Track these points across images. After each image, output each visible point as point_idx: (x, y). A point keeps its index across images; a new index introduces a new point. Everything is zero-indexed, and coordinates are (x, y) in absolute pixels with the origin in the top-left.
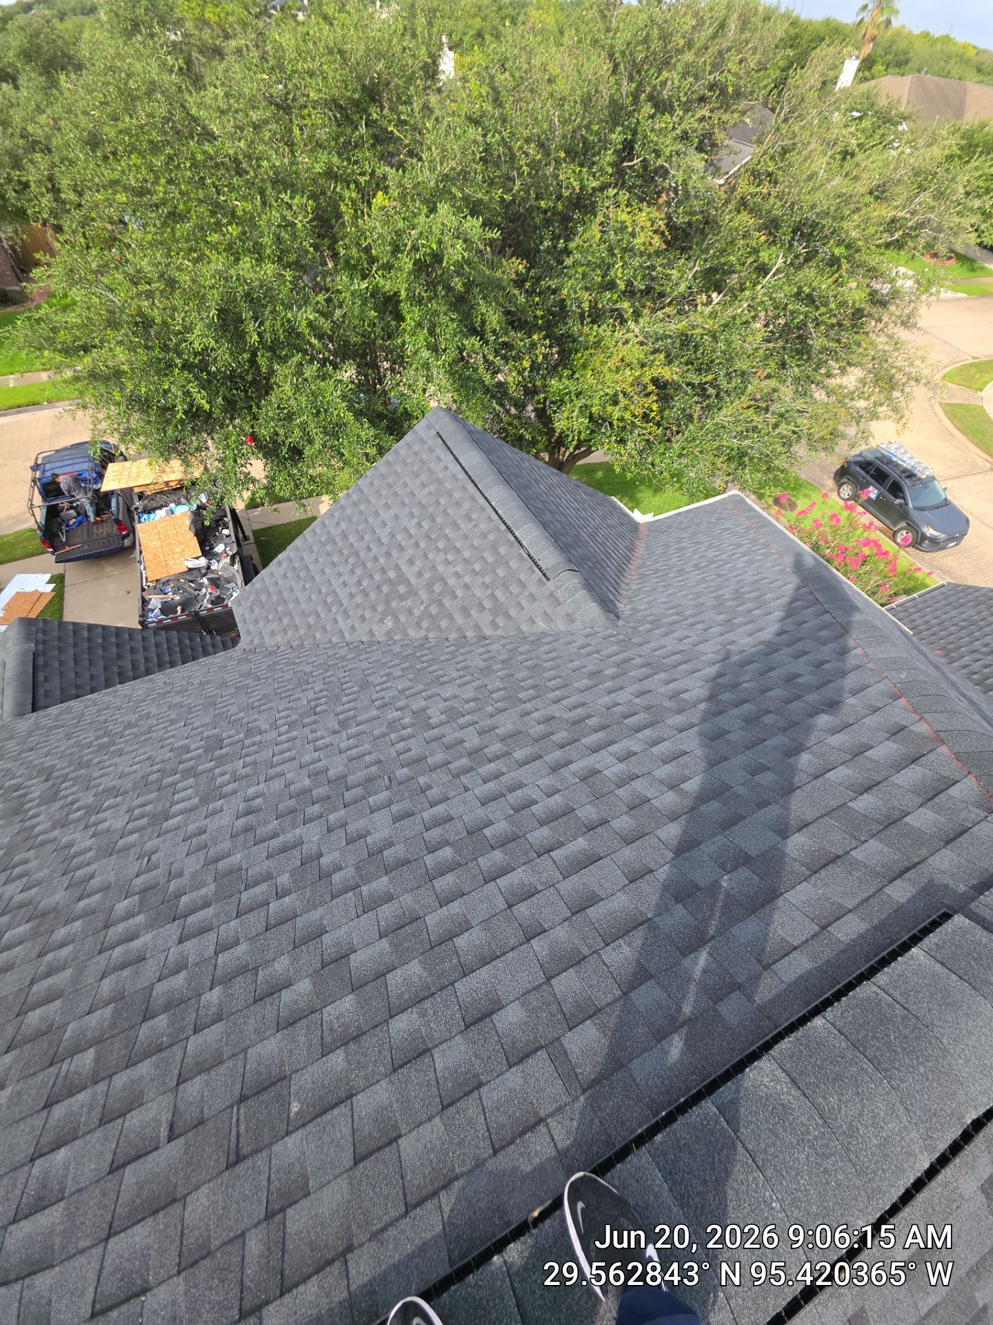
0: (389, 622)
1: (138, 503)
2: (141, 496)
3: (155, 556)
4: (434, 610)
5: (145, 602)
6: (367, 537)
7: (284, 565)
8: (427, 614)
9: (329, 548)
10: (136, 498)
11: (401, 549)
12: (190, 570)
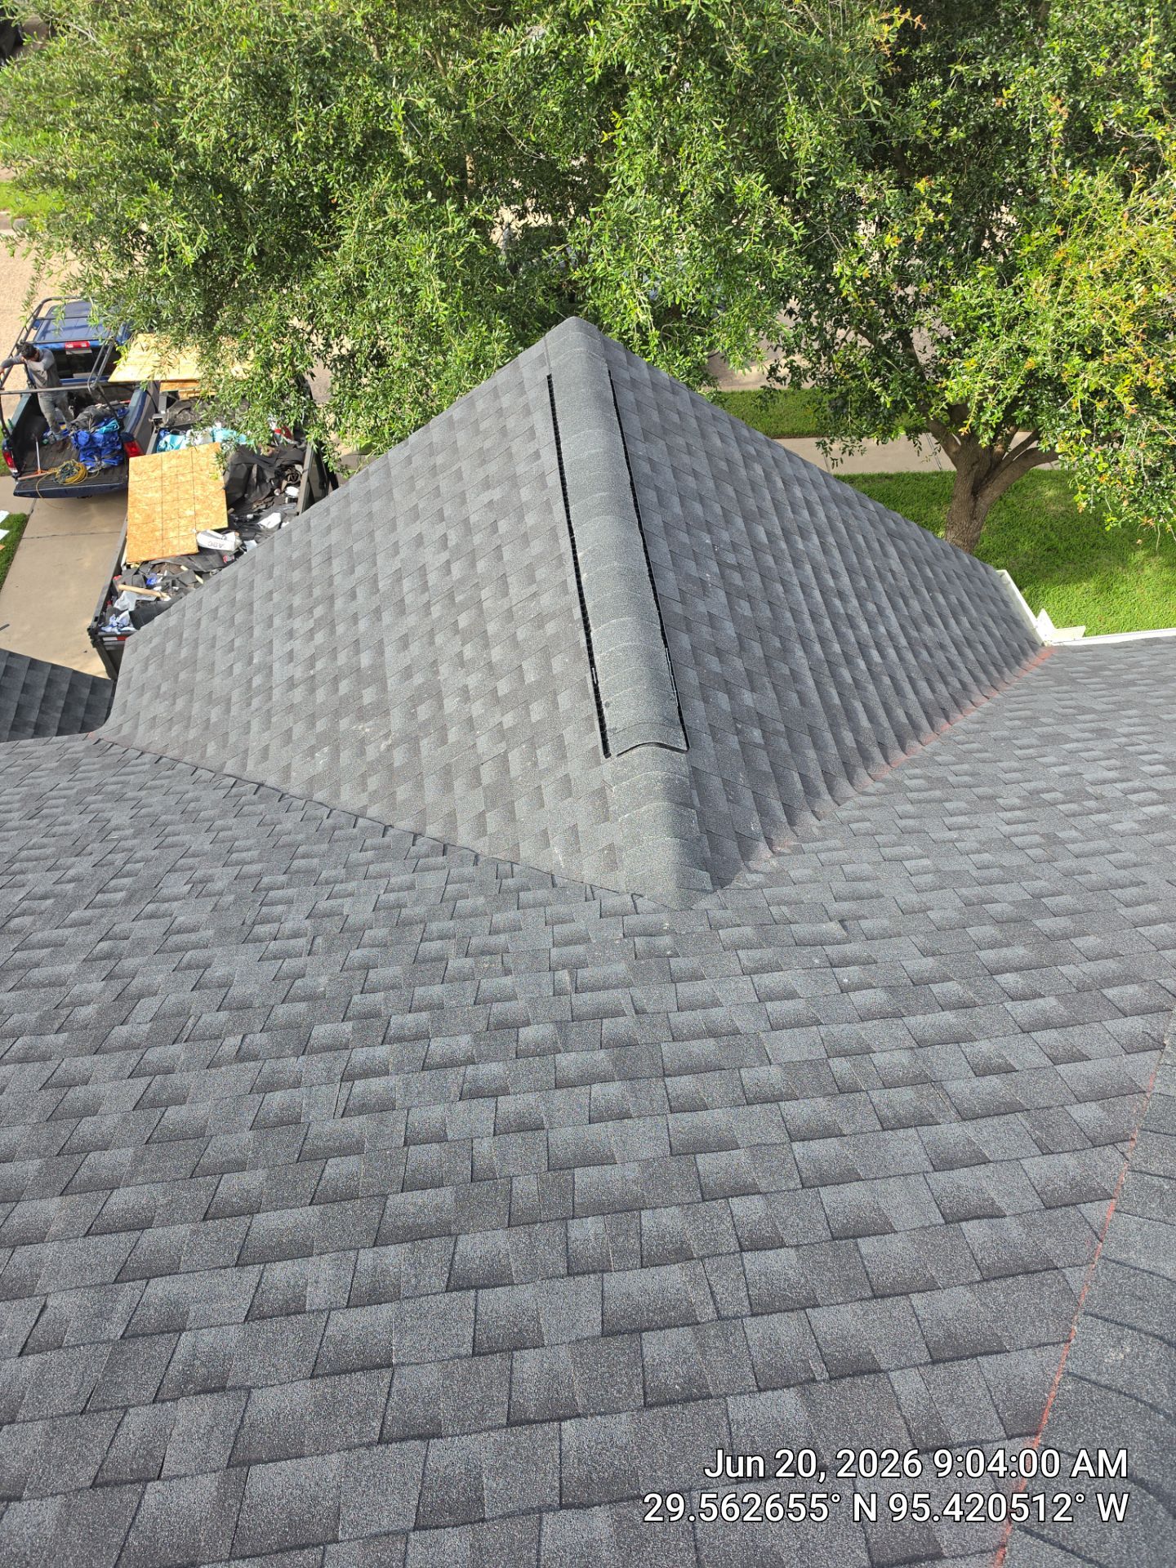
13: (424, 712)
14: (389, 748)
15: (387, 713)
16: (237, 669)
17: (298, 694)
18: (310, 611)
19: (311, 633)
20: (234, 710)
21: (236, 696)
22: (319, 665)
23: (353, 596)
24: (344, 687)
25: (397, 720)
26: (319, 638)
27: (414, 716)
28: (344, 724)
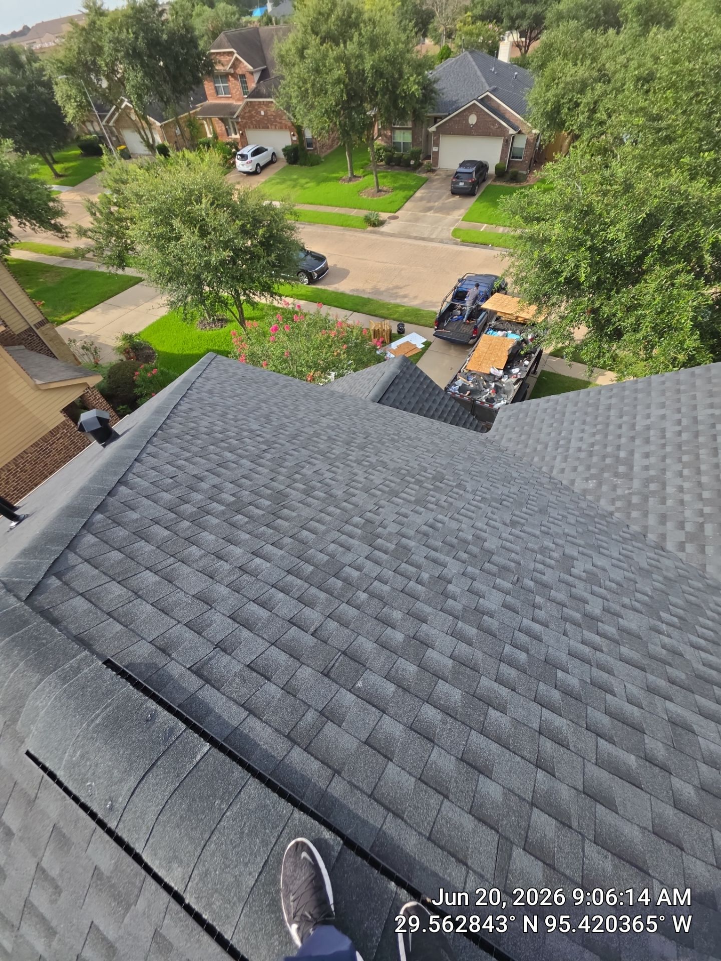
0: (591, 484)
1: (493, 322)
2: (498, 319)
3: (479, 357)
4: (635, 500)
5: (456, 378)
6: (625, 418)
7: (551, 403)
8: (627, 499)
9: (590, 410)
10: (495, 318)
11: (647, 441)
12: (490, 374)
13: (653, 487)
14: (630, 494)
15: (631, 480)
16: (553, 434)
17: (583, 455)
18: (595, 426)
19: (594, 434)
20: (549, 449)
21: (550, 444)
22: (596, 448)
23: (620, 427)
24: (608, 461)
25: (636, 484)
26: (598, 437)
27: (647, 486)
28: (606, 475)
